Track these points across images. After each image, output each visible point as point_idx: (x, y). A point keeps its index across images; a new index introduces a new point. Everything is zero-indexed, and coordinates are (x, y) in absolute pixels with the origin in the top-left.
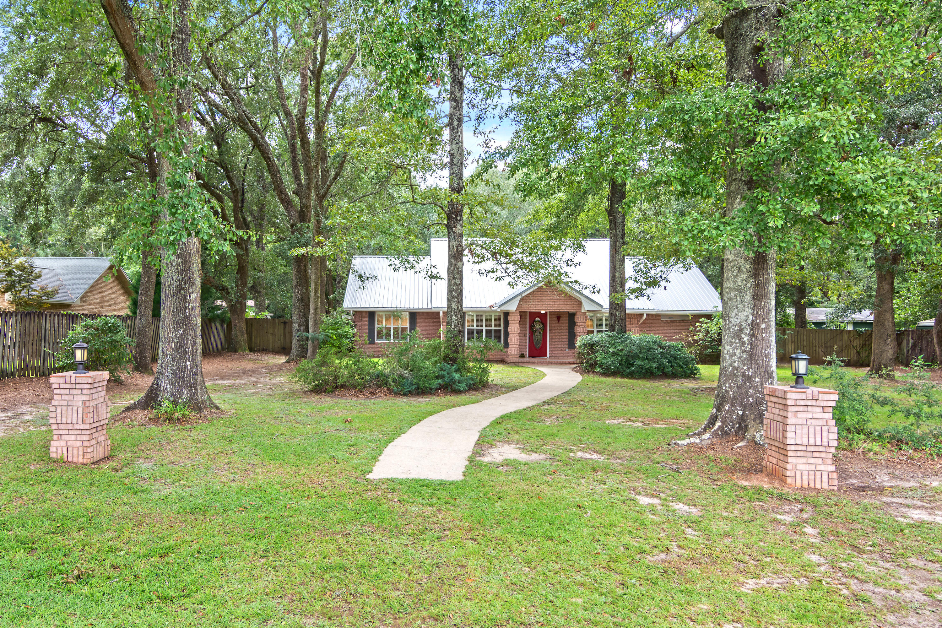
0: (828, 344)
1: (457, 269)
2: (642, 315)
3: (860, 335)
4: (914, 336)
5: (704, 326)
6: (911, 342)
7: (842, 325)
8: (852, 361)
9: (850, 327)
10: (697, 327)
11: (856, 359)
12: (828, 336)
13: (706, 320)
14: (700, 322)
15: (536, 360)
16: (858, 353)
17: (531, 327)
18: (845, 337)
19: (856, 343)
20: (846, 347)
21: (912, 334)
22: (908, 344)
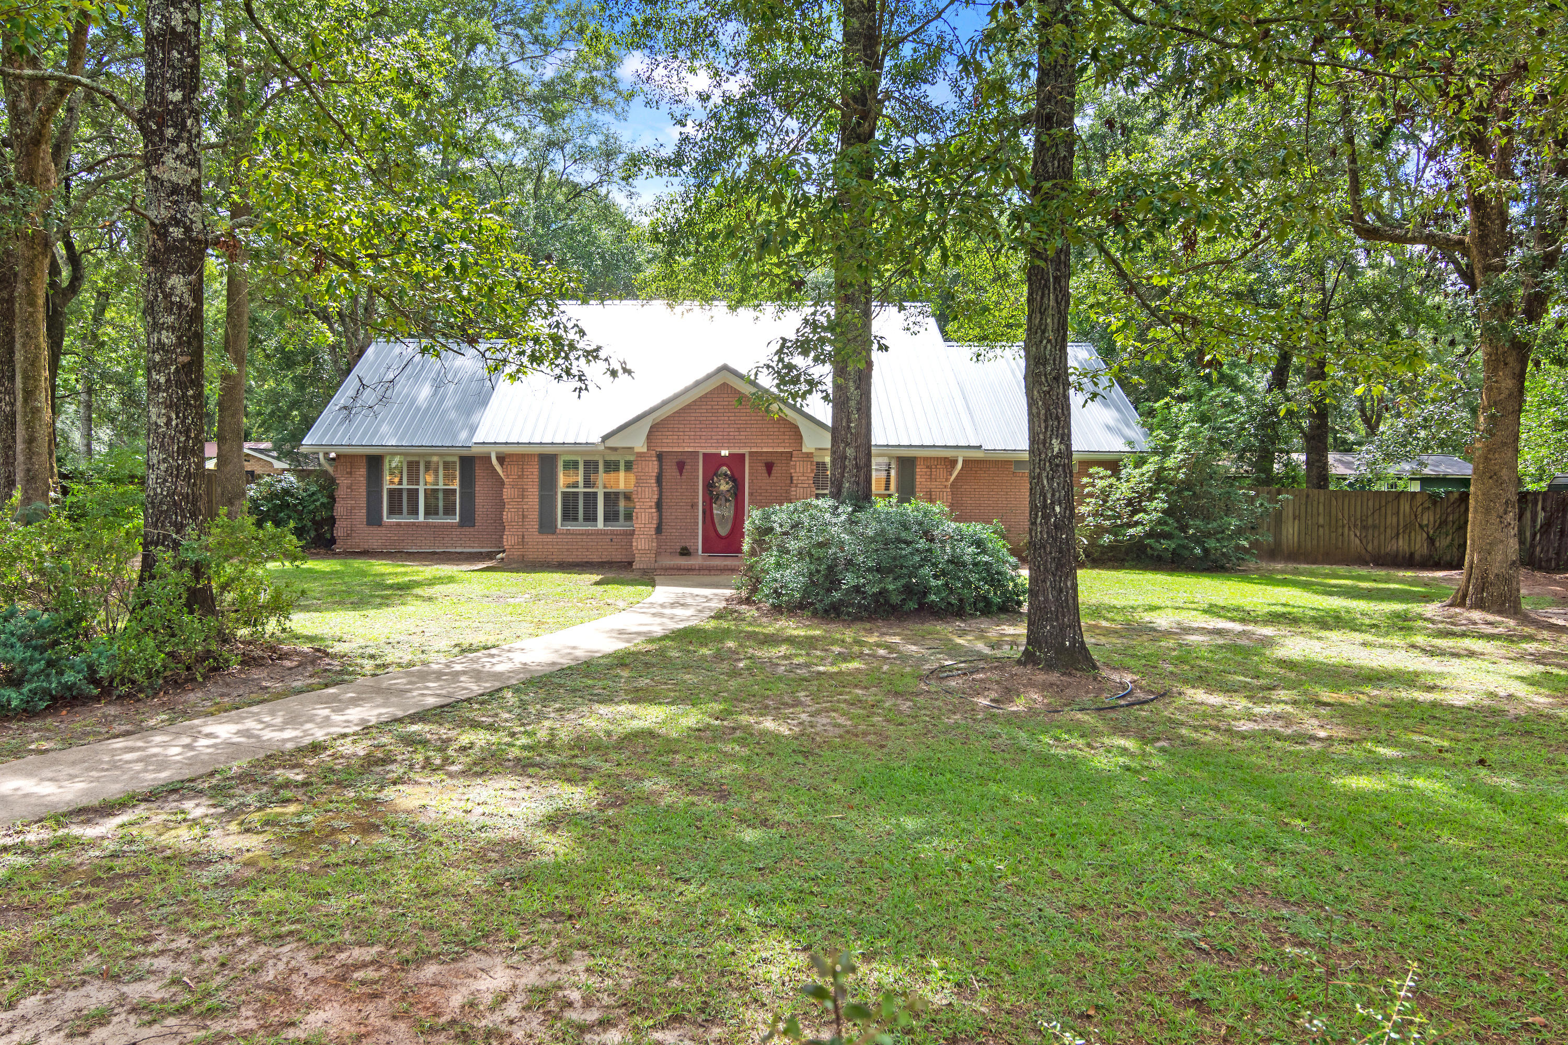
0: (1370, 522)
1: (167, 296)
2: (954, 462)
3: (1435, 503)
4: (1549, 503)
5: (1100, 484)
6: (1541, 515)
7: (1400, 483)
8: (1417, 557)
9: (1415, 487)
10: (1085, 486)
11: (1425, 551)
12: (1370, 503)
13: (1102, 472)
14: (1090, 476)
15: (718, 562)
16: (1431, 540)
17: (709, 486)
18: (1405, 507)
19: (1428, 518)
20: (1405, 526)
21: (1544, 500)
22: (1534, 520)
